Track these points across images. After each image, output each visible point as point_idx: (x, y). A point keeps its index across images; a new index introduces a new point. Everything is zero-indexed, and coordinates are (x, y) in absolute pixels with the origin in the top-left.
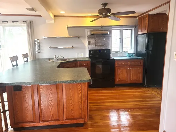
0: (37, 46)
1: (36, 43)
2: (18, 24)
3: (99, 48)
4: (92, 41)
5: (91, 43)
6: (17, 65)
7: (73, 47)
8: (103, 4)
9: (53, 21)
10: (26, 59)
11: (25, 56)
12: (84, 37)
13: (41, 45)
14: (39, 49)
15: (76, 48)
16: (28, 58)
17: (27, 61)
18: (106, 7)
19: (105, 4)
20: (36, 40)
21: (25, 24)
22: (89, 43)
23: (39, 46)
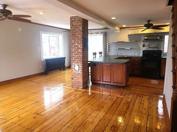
0: (107, 47)
1: (107, 45)
2: (98, 34)
3: (152, 49)
4: (147, 44)
5: (145, 45)
6: (95, 57)
7: (131, 48)
8: (147, 21)
9: (119, 31)
10: (100, 55)
11: (101, 53)
12: (140, 41)
13: (110, 46)
14: (109, 49)
15: (134, 49)
16: (102, 54)
17: (101, 56)
18: (149, 23)
19: (149, 21)
20: (107, 44)
21: (102, 35)
22: (144, 46)
23: (109, 47)
